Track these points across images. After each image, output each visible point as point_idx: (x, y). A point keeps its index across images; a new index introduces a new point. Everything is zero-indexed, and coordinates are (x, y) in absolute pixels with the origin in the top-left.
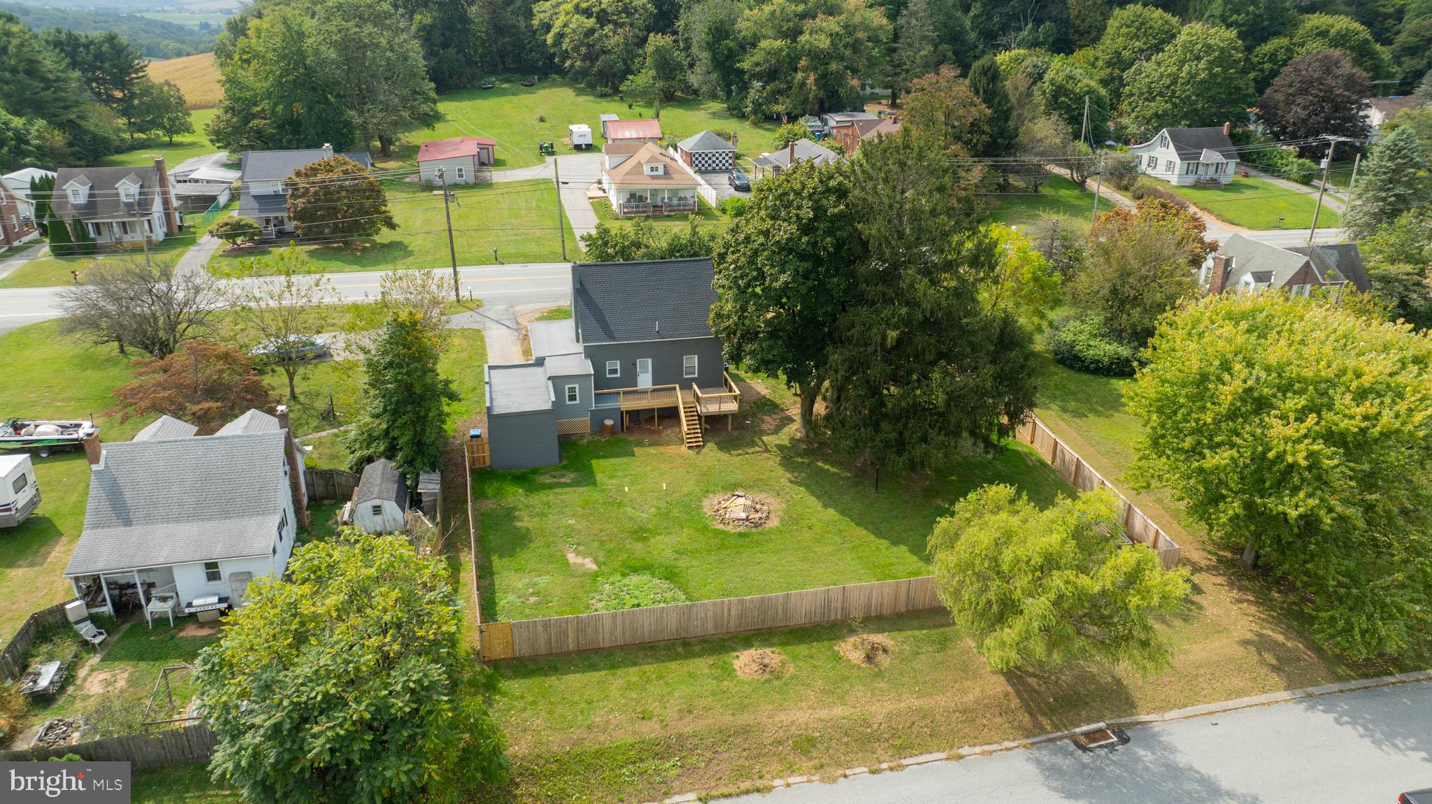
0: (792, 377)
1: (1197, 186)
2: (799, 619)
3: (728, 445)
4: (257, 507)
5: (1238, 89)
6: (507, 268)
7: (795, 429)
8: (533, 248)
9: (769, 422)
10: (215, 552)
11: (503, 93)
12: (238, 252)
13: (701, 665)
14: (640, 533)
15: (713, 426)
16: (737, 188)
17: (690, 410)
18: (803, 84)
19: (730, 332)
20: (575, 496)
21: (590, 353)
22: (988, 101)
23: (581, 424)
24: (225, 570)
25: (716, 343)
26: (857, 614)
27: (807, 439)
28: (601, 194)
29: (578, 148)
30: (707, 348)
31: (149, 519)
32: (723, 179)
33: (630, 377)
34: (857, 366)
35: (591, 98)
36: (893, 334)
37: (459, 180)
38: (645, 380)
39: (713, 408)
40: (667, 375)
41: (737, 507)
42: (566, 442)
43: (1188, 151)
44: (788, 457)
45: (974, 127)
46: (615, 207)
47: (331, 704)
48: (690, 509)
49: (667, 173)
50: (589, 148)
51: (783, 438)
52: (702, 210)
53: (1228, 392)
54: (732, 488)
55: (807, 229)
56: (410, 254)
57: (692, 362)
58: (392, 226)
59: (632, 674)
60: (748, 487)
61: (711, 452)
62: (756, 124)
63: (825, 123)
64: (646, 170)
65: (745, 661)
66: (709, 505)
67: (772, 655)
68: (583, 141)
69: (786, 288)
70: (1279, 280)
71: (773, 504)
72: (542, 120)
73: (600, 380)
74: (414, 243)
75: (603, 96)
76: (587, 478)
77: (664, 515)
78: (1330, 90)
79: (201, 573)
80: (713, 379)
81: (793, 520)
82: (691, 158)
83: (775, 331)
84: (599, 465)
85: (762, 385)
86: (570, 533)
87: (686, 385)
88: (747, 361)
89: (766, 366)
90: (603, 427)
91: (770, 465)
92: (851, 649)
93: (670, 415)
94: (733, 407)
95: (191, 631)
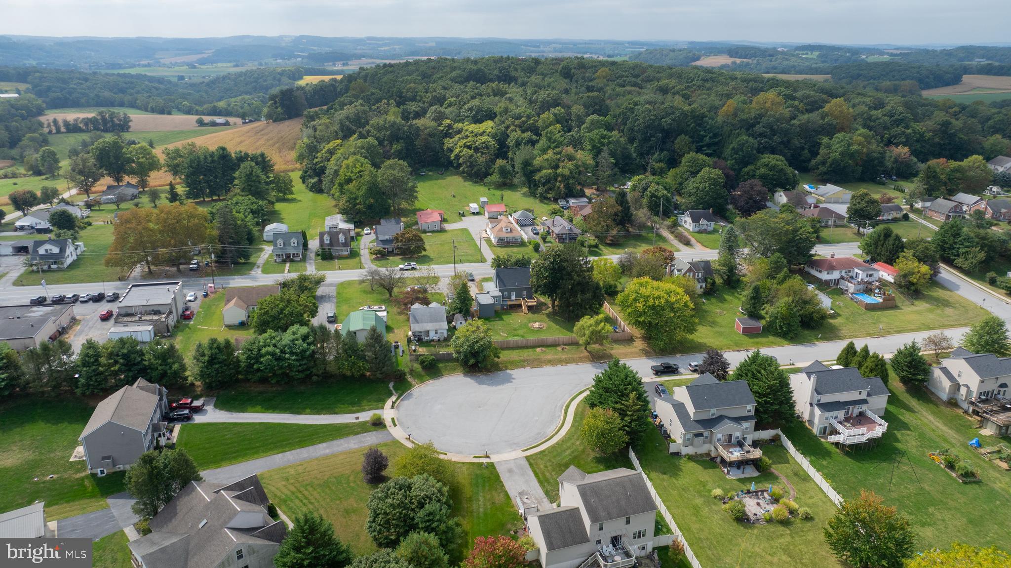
0: (549, 296)
1: (700, 232)
2: (549, 343)
3: (534, 313)
4: (442, 321)
5: (720, 193)
6: (464, 264)
7: (550, 309)
8: (470, 258)
9: (544, 308)
10: (437, 328)
11: (430, 178)
12: (376, 259)
13: (530, 350)
14: (515, 330)
15: (530, 308)
16: (534, 234)
17: (524, 304)
18: (559, 188)
19: (535, 285)
20: (500, 323)
21: (500, 291)
22: (621, 205)
23: (498, 307)
24: (439, 332)
25: (531, 288)
26: (561, 343)
27: (553, 312)
28: (486, 236)
29: (474, 213)
30: (529, 290)
31: (422, 322)
32: (529, 229)
33: (510, 296)
34: (563, 293)
35: (471, 183)
36: (570, 287)
37: (435, 229)
38: (513, 297)
39: (530, 304)
40: (519, 296)
41: (537, 325)
42: (496, 312)
43: (695, 220)
44: (548, 315)
45: (616, 214)
46: (493, 242)
47: (477, 342)
48: (526, 325)
49: (511, 231)
50: (478, 214)
51: (547, 311)
52: (522, 244)
53: (631, 299)
54: (535, 322)
55: (552, 263)
56: (432, 260)
57: (525, 293)
58: (425, 250)
59: (517, 351)
60: (539, 322)
61: (530, 315)
62: (541, 201)
63: (567, 202)
64: (504, 230)
65: (538, 350)
66: (530, 325)
67: (544, 349)
68: (476, 211)
69: (547, 276)
70: (683, 271)
71: (544, 324)
72: (454, 196)
73: (503, 297)
74: (432, 256)
75: (476, 182)
76: (502, 319)
77: (520, 327)
78: (752, 195)
79: (434, 332)
80: (530, 297)
81: (549, 328)
82: (517, 221)
83: (545, 285)
84: (504, 317)
85: (542, 299)
86: (500, 329)
87: (524, 299)
88: (539, 292)
89: (543, 294)
90: (504, 309)
91: (544, 317)
92: (559, 349)
93: (520, 306)
94: (535, 304)
95: (432, 343)
